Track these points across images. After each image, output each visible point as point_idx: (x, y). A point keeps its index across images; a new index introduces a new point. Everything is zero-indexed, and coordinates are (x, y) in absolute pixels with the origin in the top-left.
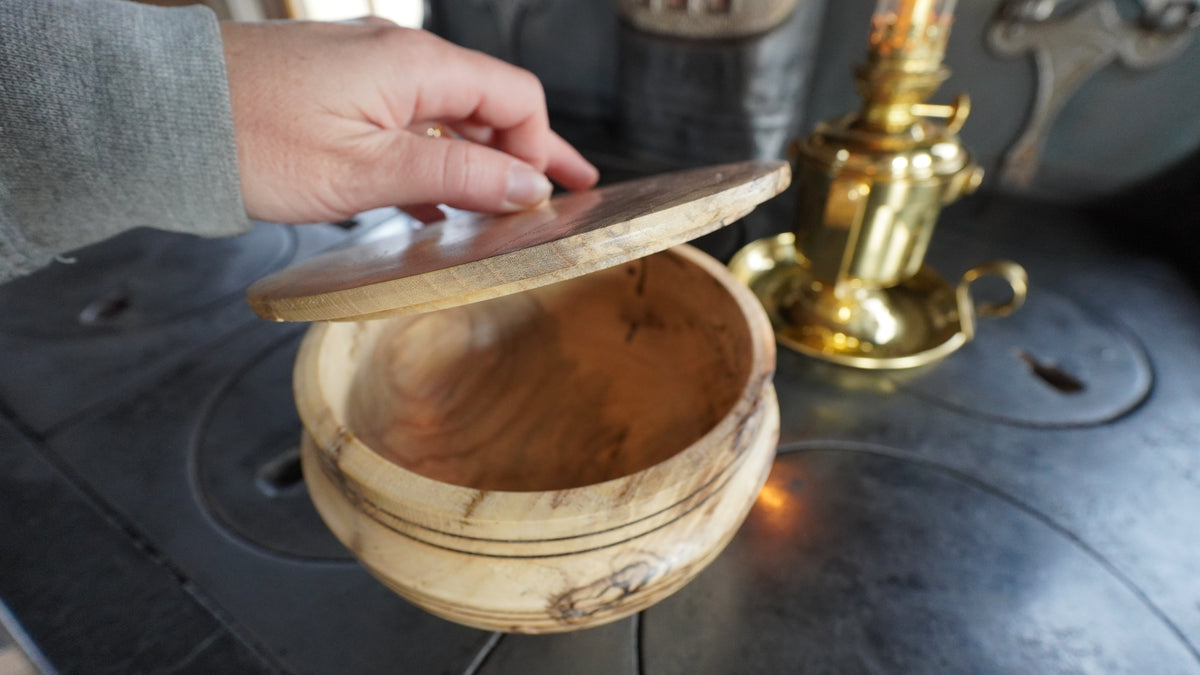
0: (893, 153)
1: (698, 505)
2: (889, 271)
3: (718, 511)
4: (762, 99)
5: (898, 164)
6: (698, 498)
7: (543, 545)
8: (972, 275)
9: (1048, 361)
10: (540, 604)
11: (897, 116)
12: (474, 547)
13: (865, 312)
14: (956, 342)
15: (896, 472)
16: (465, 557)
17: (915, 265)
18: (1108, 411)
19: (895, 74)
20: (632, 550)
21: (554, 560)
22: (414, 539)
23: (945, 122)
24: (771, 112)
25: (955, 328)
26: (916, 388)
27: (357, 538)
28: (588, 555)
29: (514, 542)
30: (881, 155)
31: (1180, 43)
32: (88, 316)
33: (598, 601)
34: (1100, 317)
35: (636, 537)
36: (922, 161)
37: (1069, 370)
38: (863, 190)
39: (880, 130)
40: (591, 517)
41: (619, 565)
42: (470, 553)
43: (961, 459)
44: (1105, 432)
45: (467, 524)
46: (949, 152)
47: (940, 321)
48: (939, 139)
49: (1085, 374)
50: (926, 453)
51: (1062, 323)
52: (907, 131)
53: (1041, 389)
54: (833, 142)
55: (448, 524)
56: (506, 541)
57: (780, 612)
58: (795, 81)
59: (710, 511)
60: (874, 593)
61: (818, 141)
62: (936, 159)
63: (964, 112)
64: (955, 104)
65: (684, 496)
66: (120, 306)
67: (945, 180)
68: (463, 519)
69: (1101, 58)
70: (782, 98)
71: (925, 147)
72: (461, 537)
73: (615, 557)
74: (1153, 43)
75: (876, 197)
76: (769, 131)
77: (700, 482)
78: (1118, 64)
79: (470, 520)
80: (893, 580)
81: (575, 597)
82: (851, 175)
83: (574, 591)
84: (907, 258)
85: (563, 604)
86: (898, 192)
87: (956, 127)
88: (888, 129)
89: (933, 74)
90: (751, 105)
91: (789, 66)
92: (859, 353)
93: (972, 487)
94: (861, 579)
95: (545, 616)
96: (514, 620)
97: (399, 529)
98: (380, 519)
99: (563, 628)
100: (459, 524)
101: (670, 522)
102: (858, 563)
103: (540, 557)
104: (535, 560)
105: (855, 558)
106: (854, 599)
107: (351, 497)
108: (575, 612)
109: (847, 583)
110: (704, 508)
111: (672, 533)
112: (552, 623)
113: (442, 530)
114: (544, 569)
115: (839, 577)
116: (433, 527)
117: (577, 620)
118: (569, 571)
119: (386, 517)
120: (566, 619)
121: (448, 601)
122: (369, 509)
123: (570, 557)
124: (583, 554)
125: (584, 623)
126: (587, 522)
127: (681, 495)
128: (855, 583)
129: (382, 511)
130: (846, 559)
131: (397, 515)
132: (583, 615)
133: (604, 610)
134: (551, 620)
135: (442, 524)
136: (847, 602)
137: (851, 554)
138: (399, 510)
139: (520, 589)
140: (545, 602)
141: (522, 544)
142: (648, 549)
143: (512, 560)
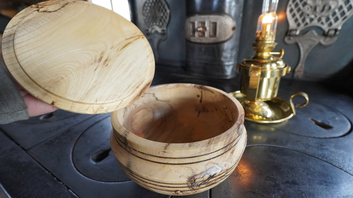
0: (266, 63)
1: (229, 150)
2: (269, 97)
3: (235, 152)
4: (226, 58)
5: (268, 66)
6: (229, 147)
8: (292, 96)
9: (320, 121)
10: (185, 180)
11: (266, 55)
12: (166, 161)
13: (263, 109)
14: (292, 115)
15: (281, 152)
16: (163, 165)
17: (275, 95)
18: (341, 134)
19: (264, 44)
20: (212, 163)
21: (189, 165)
22: (148, 160)
23: (280, 56)
24: (229, 61)
25: (291, 112)
26: (281, 129)
27: (129, 164)
28: (199, 163)
29: (178, 158)
30: (263, 64)
31: (335, 39)
32: (41, 118)
33: (202, 179)
34: (332, 109)
35: (213, 158)
36: (274, 65)
37: (327, 123)
38: (259, 73)
39: (262, 58)
40: (200, 149)
41: (208, 167)
42: (164, 163)
43: (301, 148)
44: (341, 138)
45: (165, 152)
46: (281, 63)
47: (285, 110)
48: (278, 60)
49: (331, 124)
50: (289, 146)
51: (321, 111)
52: (269, 58)
53: (319, 128)
54: (249, 62)
55: (159, 153)
56: (176, 158)
58: (234, 53)
59: (232, 153)
60: (282, 186)
61: (245, 63)
62: (278, 65)
63: (283, 53)
64: (281, 51)
65: (226, 145)
66: (51, 115)
67: (281, 70)
68: (164, 150)
69: (316, 44)
70: (231, 57)
71: (275, 62)
72: (162, 157)
73: (207, 165)
74: (328, 39)
75: (263, 75)
76: (228, 66)
77: (229, 141)
78: (320, 44)
79: (166, 151)
80: (287, 182)
81: (196, 178)
82: (256, 70)
83: (195, 175)
84: (273, 94)
85: (192, 180)
86: (268, 75)
87: (281, 57)
88: (264, 58)
89: (274, 44)
90: (223, 59)
91: (232, 49)
92: (263, 120)
93: (304, 156)
94: (277, 182)
95: (186, 185)
96: (176, 187)
97: (143, 157)
98: (137, 155)
99: (191, 191)
100: (162, 152)
101: (222, 154)
102: (275, 178)
103: (185, 164)
104: (184, 165)
105: (274, 176)
106: (276, 188)
107: (128, 149)
108: (195, 184)
109: (273, 184)
110: (231, 151)
111: (222, 158)
112: (188, 189)
113: (157, 155)
114: (186, 168)
115: (270, 182)
116: (154, 155)
117: (195, 188)
118: (194, 169)
119: (139, 154)
120: (192, 187)
121: (157, 181)
122: (134, 152)
123: (194, 164)
124: (198, 163)
125: (197, 189)
126: (199, 151)
127: (225, 144)
128: (275, 183)
129: (139, 152)
130: (271, 176)
131: (143, 152)
132: (197, 186)
133: (203, 184)
134: (187, 187)
135: (157, 153)
136: (274, 189)
137: (273, 175)
138: (144, 150)
139: (179, 175)
140: (187, 179)
141: (180, 159)
142: (216, 163)
143: (177, 165)
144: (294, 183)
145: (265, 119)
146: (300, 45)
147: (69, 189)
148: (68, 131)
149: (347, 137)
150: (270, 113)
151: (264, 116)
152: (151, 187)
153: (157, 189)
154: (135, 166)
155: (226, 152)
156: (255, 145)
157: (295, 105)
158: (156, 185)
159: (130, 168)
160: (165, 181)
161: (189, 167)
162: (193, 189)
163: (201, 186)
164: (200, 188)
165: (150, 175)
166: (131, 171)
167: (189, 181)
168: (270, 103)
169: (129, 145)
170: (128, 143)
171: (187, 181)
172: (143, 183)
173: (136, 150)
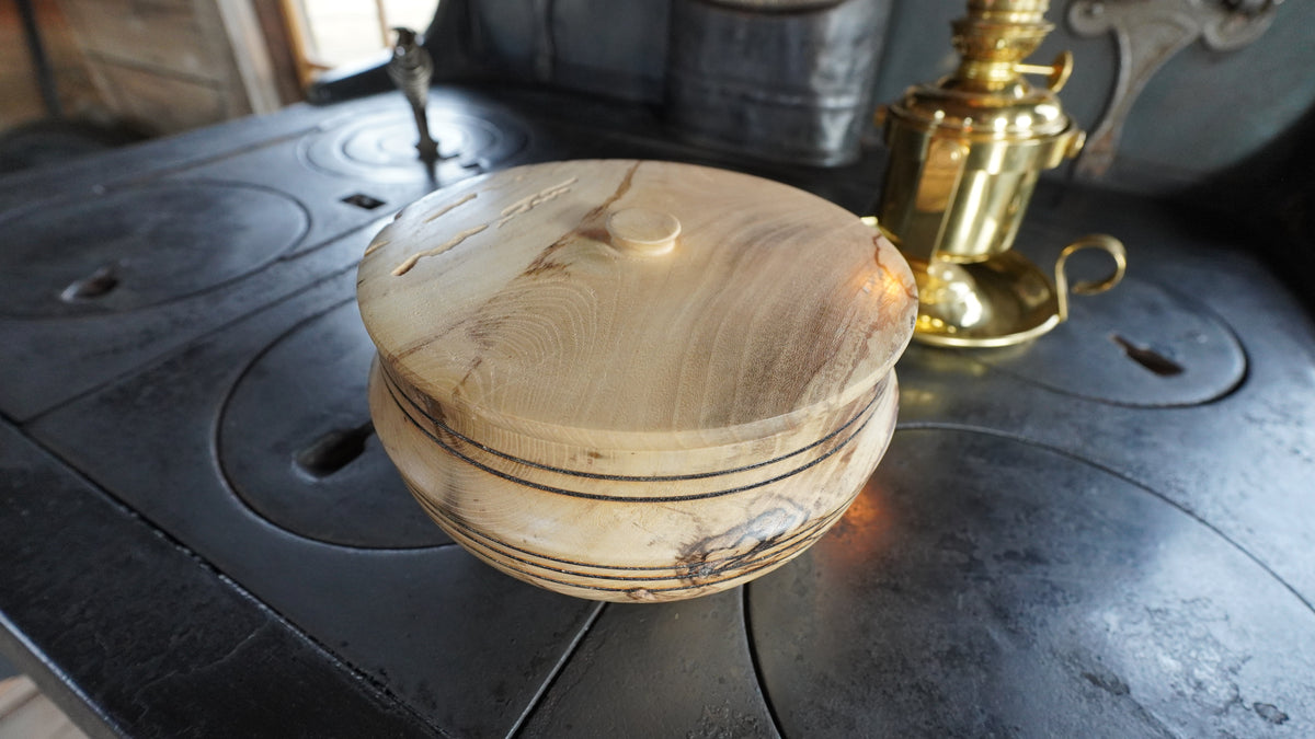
0: (993, 111)
1: (836, 450)
2: (982, 248)
3: (854, 457)
4: (830, 77)
5: (1000, 123)
6: (836, 440)
7: (679, 484)
8: (1068, 251)
9: (1143, 346)
10: (668, 555)
11: (998, 73)
12: (599, 488)
13: (953, 293)
14: (1052, 322)
15: (1002, 451)
17: (1007, 244)
18: (1209, 393)
19: (1000, 26)
20: (771, 495)
21: (688, 503)
22: (527, 483)
23: (1050, 81)
24: (839, 93)
25: (1051, 307)
26: (1004, 371)
27: (452, 496)
28: (724, 497)
29: (647, 479)
30: (982, 114)
31: (1264, 24)
32: (68, 294)
33: (731, 553)
34: (1190, 303)
35: (776, 480)
36: (1024, 121)
37: (1165, 354)
38: (959, 153)
39: (980, 88)
40: (735, 448)
41: (756, 510)
42: (593, 497)
43: (1068, 439)
44: (1205, 410)
45: (597, 456)
46: (1051, 113)
47: (1032, 301)
48: (1041, 100)
49: (1179, 359)
50: (1028, 432)
51: (1153, 309)
52: (1008, 88)
53: (1138, 370)
54: (927, 101)
55: (574, 459)
56: (638, 479)
57: (896, 589)
58: (865, 58)
59: (846, 459)
60: (993, 568)
61: (911, 103)
62: (1039, 119)
63: (1067, 71)
64: (1059, 63)
65: (827, 434)
66: (108, 285)
67: (1047, 144)
68: (594, 450)
69: (1187, 40)
70: (850, 75)
71: (1025, 106)
72: (585, 475)
73: (752, 502)
74: (1236, 23)
75: (975, 160)
76: (835, 112)
77: (843, 419)
78: (1201, 43)
79: (601, 451)
80: (1011, 555)
81: (709, 547)
82: (949, 134)
83: (708, 539)
84: (1000, 236)
85: (694, 560)
86: (994, 163)
87: (1057, 88)
88: (991, 87)
89: (1039, 27)
90: (816, 83)
91: (858, 42)
92: (945, 334)
93: (1079, 466)
94: (977, 554)
95: (672, 573)
96: (634, 579)
97: (508, 473)
98: (485, 463)
99: (685, 591)
100: (587, 457)
101: (810, 465)
102: (973, 539)
103: (673, 499)
104: (668, 504)
105: (970, 534)
106: (972, 574)
107: (447, 440)
108: (704, 568)
109: (964, 559)
110: (842, 453)
111: (810, 479)
112: (676, 583)
113: (564, 468)
114: (676, 515)
115: (955, 553)
116: (554, 465)
117: (703, 579)
118: (703, 516)
119: (494, 458)
120: (691, 578)
121: (563, 558)
122: (472, 452)
123: (706, 500)
124: (721, 497)
125: (708, 584)
126: (731, 455)
127: (826, 430)
128: (972, 558)
129: (490, 450)
130: (960, 536)
131: (510, 453)
132: (710, 573)
133: (734, 567)
134: (675, 578)
135: (566, 459)
136: (965, 578)
137: (965, 531)
138: (514, 447)
139: (648, 538)
140: (676, 553)
141: (655, 483)
142: (785, 495)
143: (641, 504)
144: (1033, 557)
145: (952, 329)
146: (1125, 40)
147: (217, 571)
148: (192, 351)
149: (1224, 406)
150: (974, 309)
151: (951, 320)
152: (539, 577)
153: (561, 582)
154: (474, 504)
155: (826, 456)
156: (911, 425)
157: (1070, 283)
158: (560, 571)
159: (456, 510)
160: (595, 556)
161: (685, 510)
162: (694, 583)
163: (722, 574)
164: (721, 578)
165: (535, 537)
166: (459, 517)
167: (682, 559)
168: (980, 273)
169: (450, 423)
170: (444, 416)
171: (677, 558)
172: (510, 563)
173: (480, 446)
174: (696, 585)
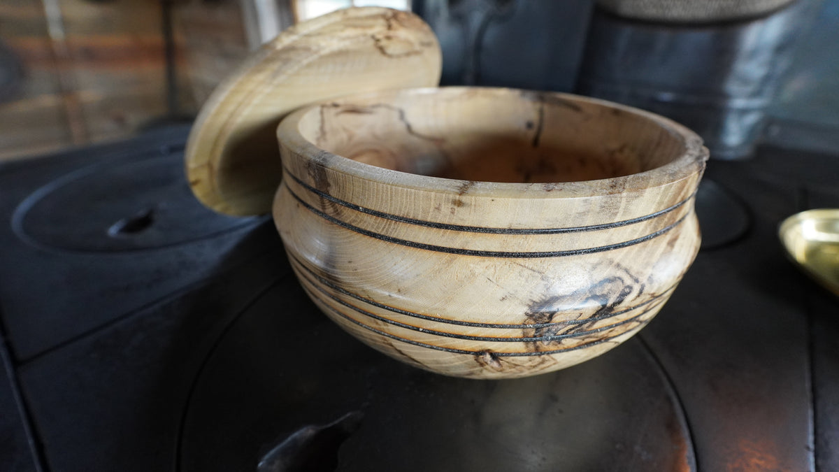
1: (665, 231)
6: (666, 221)
7: (532, 237)
10: (517, 313)
12: (459, 240)
16: (447, 256)
20: (611, 262)
21: (538, 260)
22: (395, 241)
27: (332, 260)
28: (571, 257)
29: (503, 231)
33: (574, 316)
35: (616, 248)
40: (585, 201)
41: (599, 275)
42: (451, 251)
45: (459, 204)
55: (438, 209)
56: (494, 231)
59: (671, 244)
65: (661, 210)
68: (457, 197)
72: (447, 227)
73: (595, 268)
77: (673, 199)
79: (464, 199)
81: (556, 307)
83: (555, 298)
85: (542, 314)
95: (518, 333)
96: (485, 339)
97: (379, 231)
98: (359, 226)
99: (527, 358)
100: (450, 206)
101: (645, 240)
103: (524, 255)
104: (520, 260)
107: (330, 210)
108: (549, 330)
110: (668, 237)
111: (644, 254)
112: (520, 347)
113: (429, 219)
114: (526, 272)
116: (420, 218)
117: (545, 345)
118: (551, 276)
119: (366, 217)
120: (535, 342)
121: (422, 312)
122: (349, 215)
123: (553, 258)
124: (567, 257)
125: (548, 354)
126: (581, 209)
127: (660, 203)
129: (366, 211)
131: (381, 211)
132: (552, 339)
133: (573, 336)
134: (521, 340)
135: (431, 210)
138: (386, 201)
139: (500, 294)
140: (526, 309)
141: (511, 236)
142: (624, 265)
143: (495, 259)
152: (399, 339)
153: (417, 344)
154: (350, 265)
155: (656, 235)
158: (418, 329)
159: (333, 272)
160: (452, 312)
161: (535, 268)
162: (537, 349)
163: (563, 341)
164: (561, 347)
165: (399, 291)
166: (336, 280)
167: (530, 317)
169: (333, 192)
170: (329, 185)
171: (526, 314)
172: (374, 325)
173: (356, 208)
174: (538, 352)
